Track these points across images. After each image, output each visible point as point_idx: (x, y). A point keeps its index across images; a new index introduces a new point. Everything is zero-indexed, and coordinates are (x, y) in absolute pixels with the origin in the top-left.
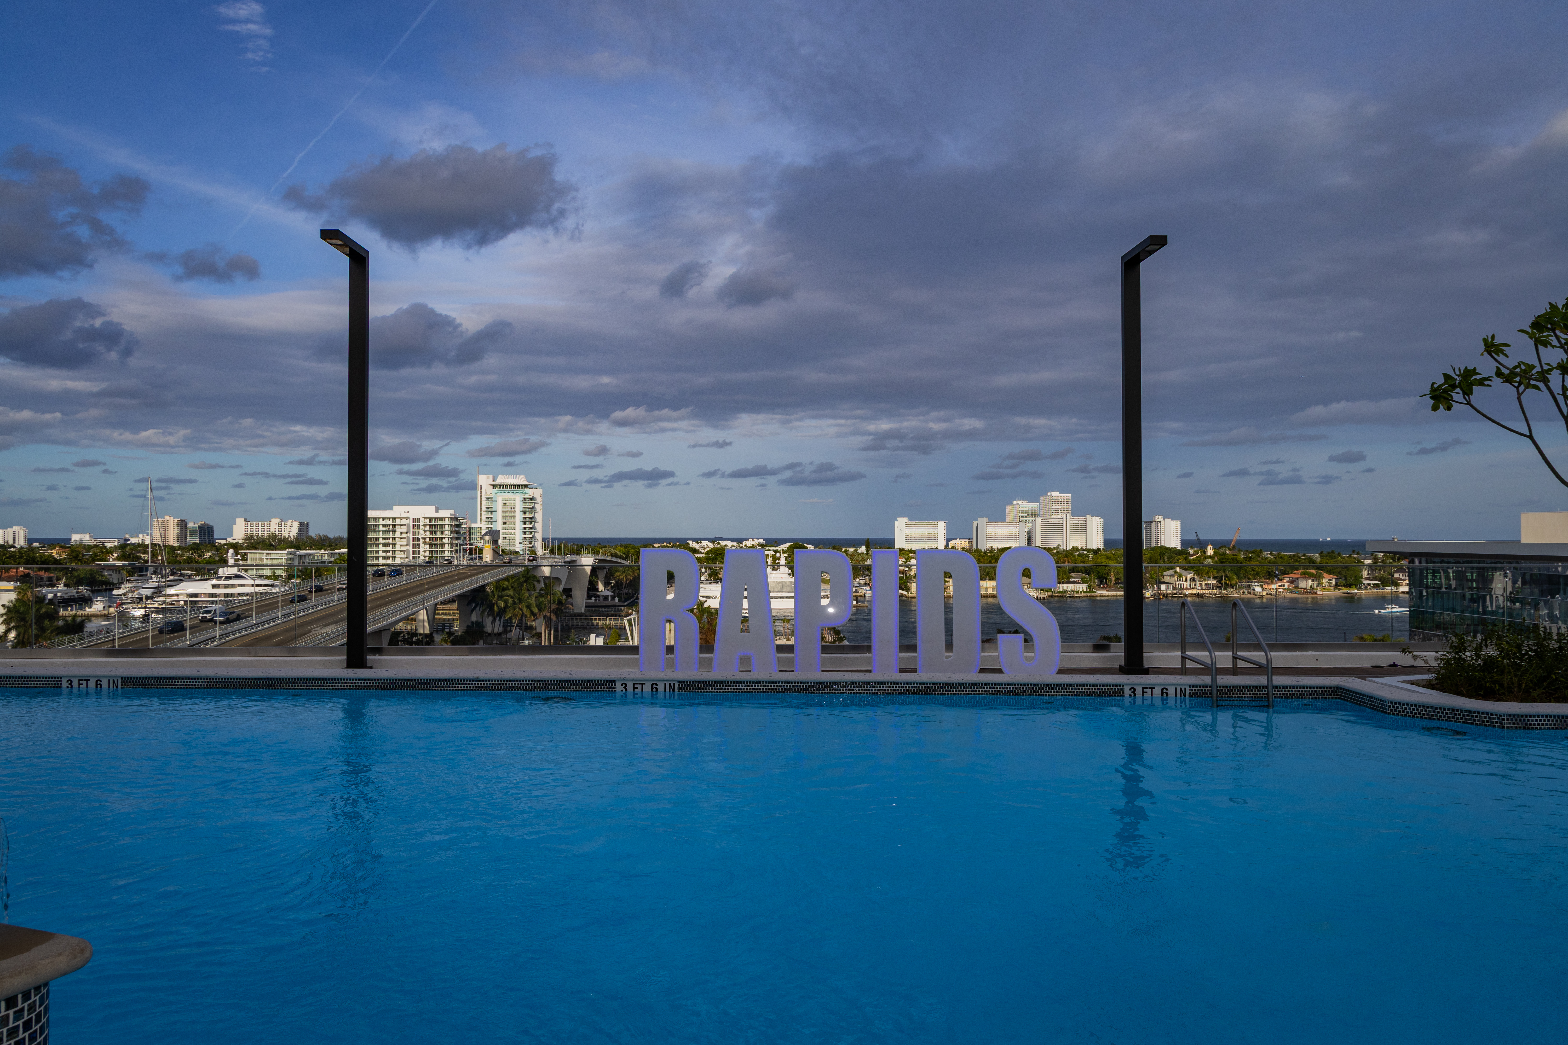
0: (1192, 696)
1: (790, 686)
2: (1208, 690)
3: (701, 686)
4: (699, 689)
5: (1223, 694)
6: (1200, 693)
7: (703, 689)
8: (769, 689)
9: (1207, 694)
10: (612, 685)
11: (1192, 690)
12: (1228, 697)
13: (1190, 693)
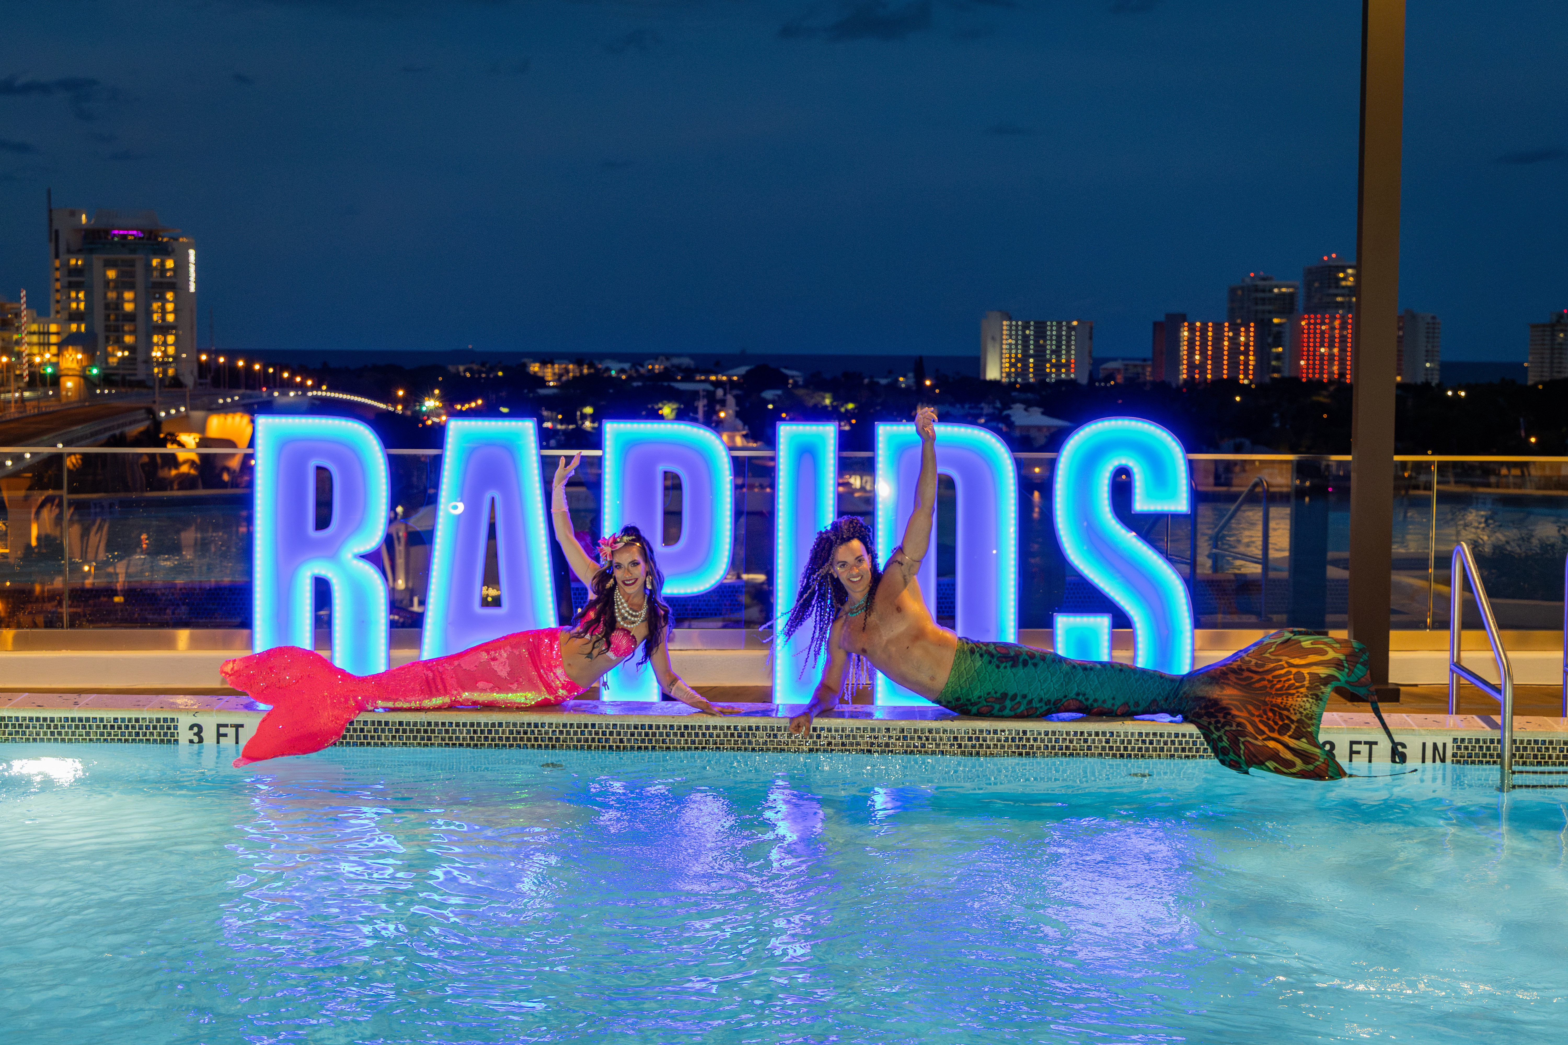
0: (1458, 762)
1: (568, 733)
2: (1495, 749)
3: (369, 731)
4: (365, 737)
5: (1528, 757)
6: (1477, 755)
7: (372, 737)
8: (522, 739)
9: (1491, 756)
10: (169, 728)
11: (1459, 748)
12: (1539, 763)
13: (1454, 755)
